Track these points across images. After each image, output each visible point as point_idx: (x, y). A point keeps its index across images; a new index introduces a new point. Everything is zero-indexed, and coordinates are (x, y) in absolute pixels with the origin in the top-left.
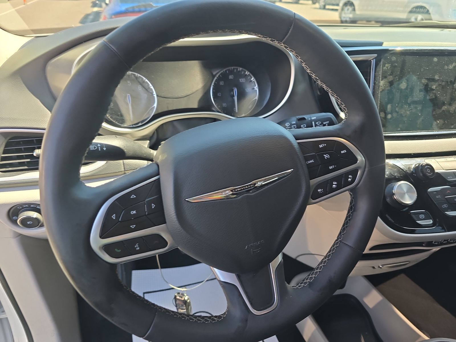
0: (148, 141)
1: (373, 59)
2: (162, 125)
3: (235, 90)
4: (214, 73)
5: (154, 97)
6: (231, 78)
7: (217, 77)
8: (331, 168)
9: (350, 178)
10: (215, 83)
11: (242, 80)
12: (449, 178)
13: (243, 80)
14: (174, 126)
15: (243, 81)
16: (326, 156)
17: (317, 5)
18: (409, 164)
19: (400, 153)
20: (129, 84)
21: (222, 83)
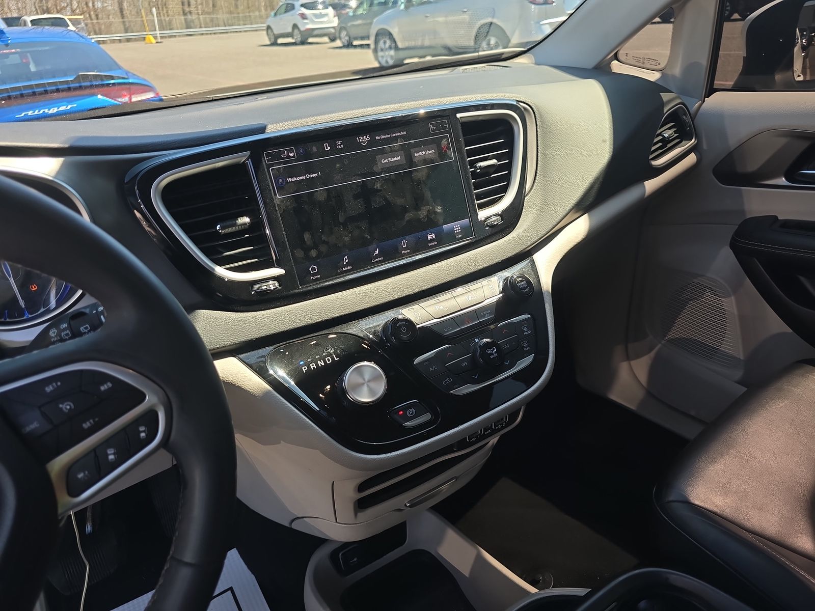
1: (247, 159)
8: (86, 425)
9: (142, 432)
12: (446, 330)
16: (66, 407)
17: (338, 43)
18: (375, 324)
19: (353, 311)
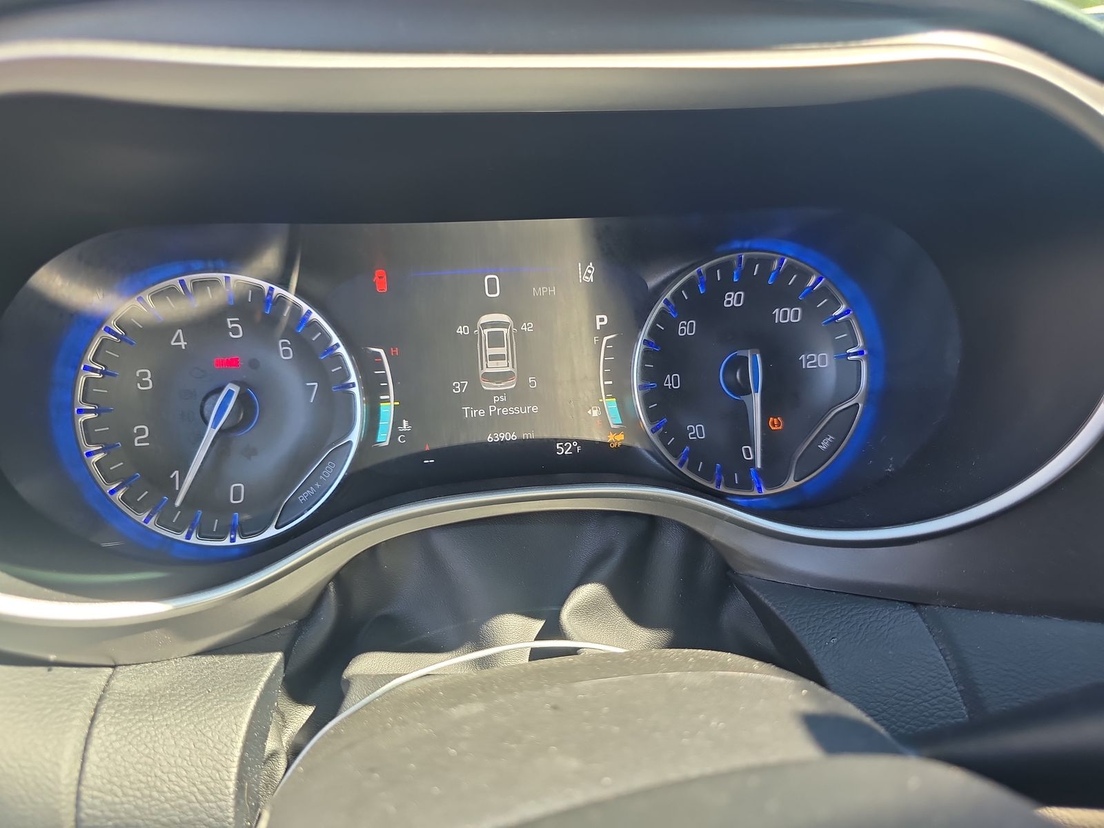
0: (278, 656)
2: (373, 550)
3: (755, 362)
4: (652, 283)
5: (352, 394)
6: (734, 302)
7: (666, 302)
10: (653, 331)
11: (786, 315)
13: (791, 313)
14: (433, 561)
15: (791, 317)
20: (235, 331)
21: (686, 329)
